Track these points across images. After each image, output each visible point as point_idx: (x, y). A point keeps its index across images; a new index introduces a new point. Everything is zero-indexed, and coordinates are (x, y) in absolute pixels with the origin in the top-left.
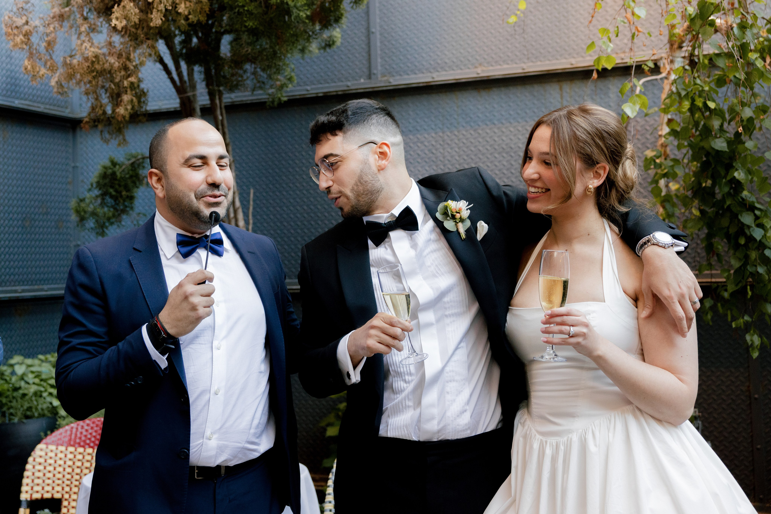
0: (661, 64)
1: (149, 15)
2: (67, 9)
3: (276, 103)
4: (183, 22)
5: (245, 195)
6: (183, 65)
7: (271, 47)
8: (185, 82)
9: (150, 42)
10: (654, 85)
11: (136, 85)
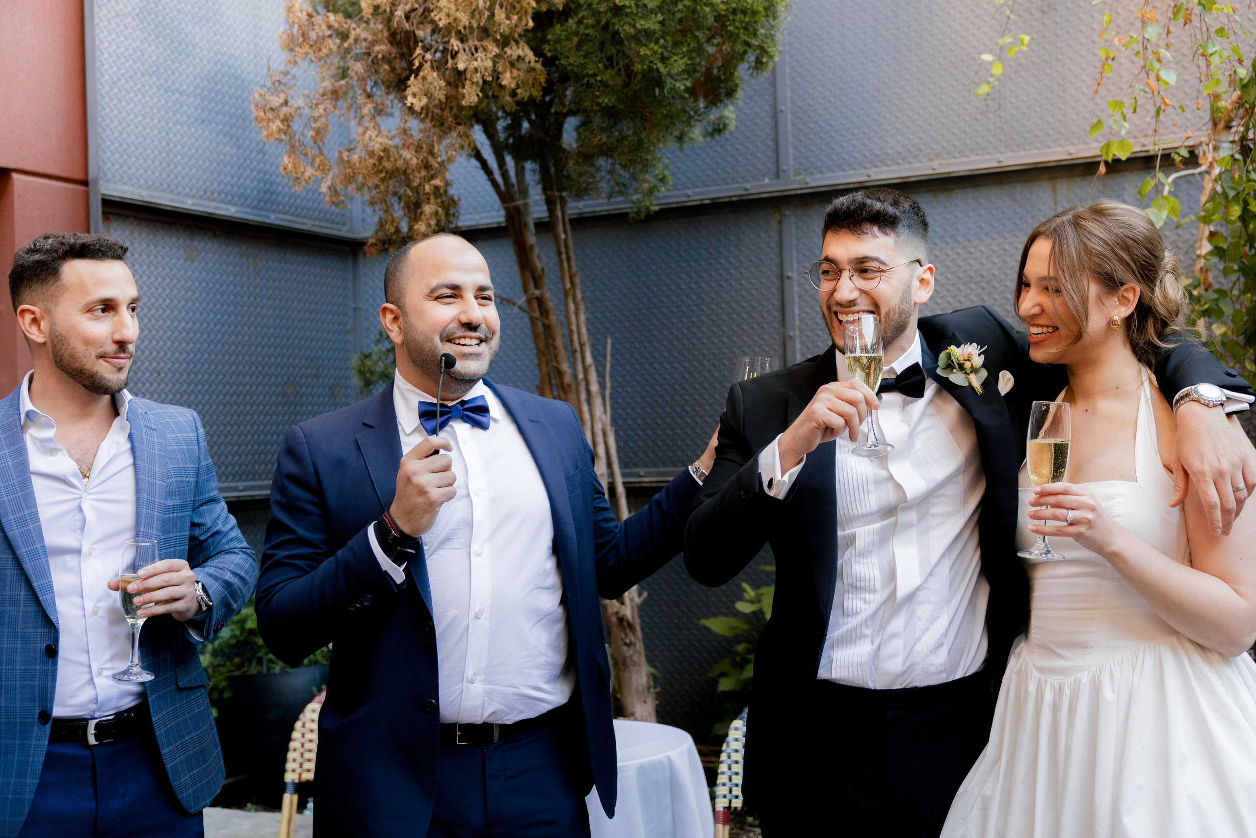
0: (1200, 152)
1: (460, 90)
2: (343, 82)
3: (643, 215)
4: (508, 98)
5: (599, 347)
6: (510, 161)
7: (635, 133)
8: (513, 185)
9: (461, 128)
10: (1189, 182)
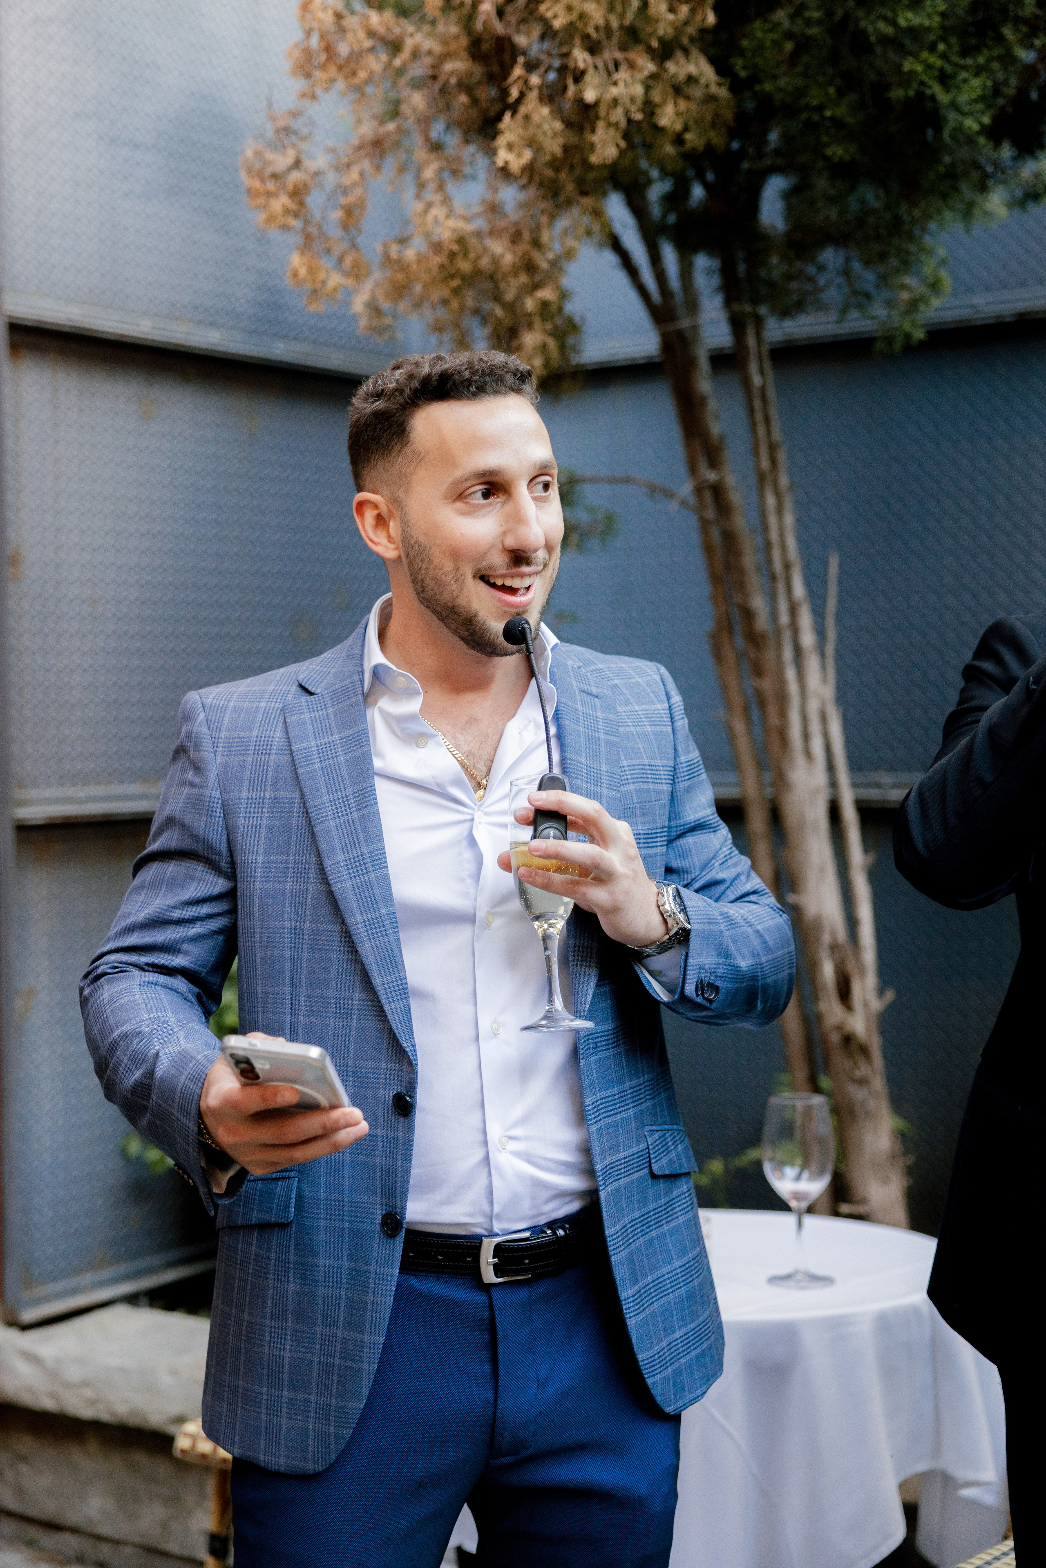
1: (588, 136)
2: (391, 126)
3: (897, 344)
4: (669, 148)
5: (817, 570)
6: (670, 255)
7: (887, 207)
8: (673, 293)
9: (587, 201)
11: (554, 308)
